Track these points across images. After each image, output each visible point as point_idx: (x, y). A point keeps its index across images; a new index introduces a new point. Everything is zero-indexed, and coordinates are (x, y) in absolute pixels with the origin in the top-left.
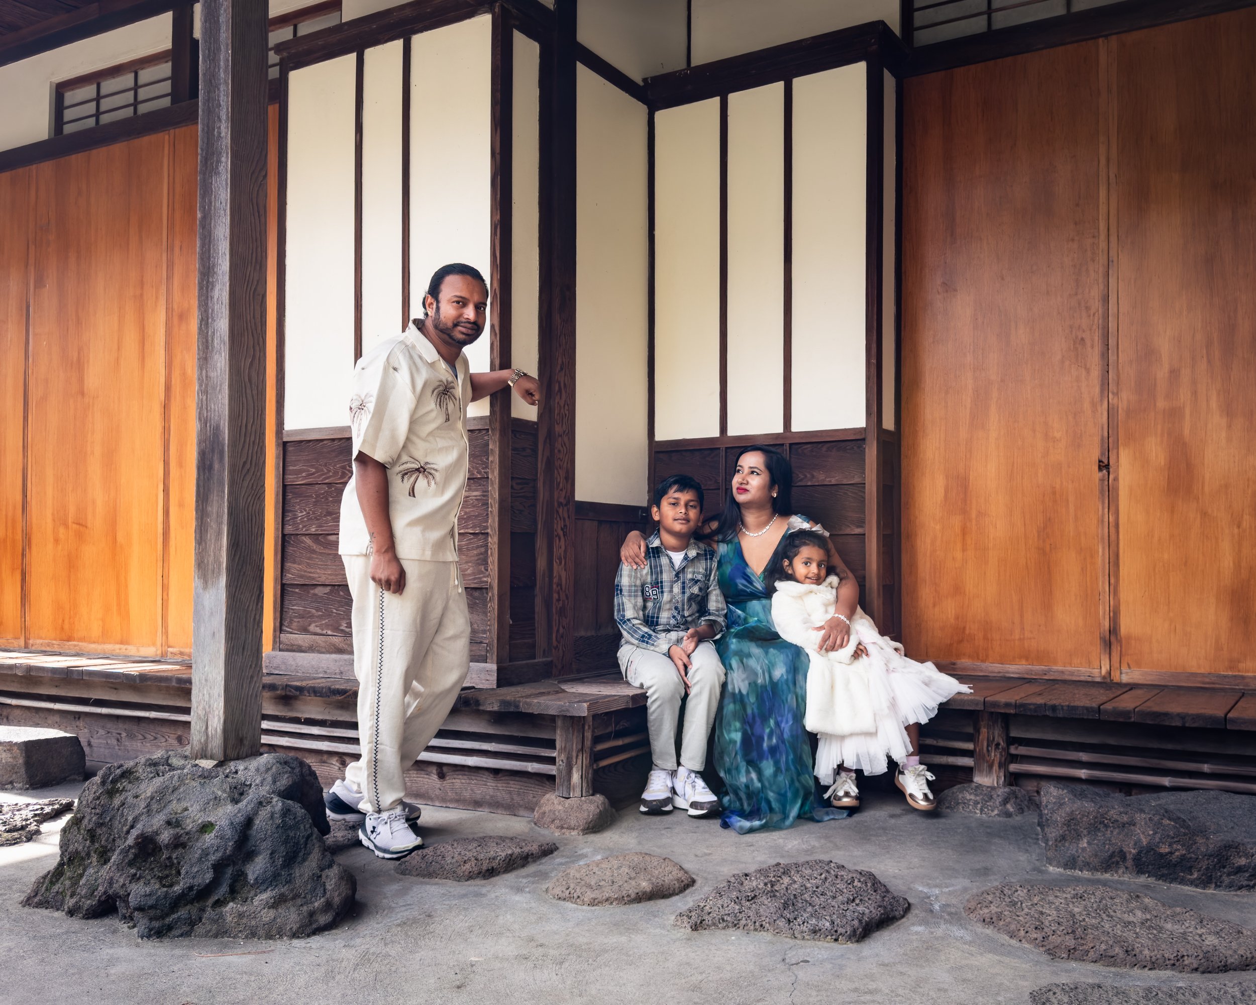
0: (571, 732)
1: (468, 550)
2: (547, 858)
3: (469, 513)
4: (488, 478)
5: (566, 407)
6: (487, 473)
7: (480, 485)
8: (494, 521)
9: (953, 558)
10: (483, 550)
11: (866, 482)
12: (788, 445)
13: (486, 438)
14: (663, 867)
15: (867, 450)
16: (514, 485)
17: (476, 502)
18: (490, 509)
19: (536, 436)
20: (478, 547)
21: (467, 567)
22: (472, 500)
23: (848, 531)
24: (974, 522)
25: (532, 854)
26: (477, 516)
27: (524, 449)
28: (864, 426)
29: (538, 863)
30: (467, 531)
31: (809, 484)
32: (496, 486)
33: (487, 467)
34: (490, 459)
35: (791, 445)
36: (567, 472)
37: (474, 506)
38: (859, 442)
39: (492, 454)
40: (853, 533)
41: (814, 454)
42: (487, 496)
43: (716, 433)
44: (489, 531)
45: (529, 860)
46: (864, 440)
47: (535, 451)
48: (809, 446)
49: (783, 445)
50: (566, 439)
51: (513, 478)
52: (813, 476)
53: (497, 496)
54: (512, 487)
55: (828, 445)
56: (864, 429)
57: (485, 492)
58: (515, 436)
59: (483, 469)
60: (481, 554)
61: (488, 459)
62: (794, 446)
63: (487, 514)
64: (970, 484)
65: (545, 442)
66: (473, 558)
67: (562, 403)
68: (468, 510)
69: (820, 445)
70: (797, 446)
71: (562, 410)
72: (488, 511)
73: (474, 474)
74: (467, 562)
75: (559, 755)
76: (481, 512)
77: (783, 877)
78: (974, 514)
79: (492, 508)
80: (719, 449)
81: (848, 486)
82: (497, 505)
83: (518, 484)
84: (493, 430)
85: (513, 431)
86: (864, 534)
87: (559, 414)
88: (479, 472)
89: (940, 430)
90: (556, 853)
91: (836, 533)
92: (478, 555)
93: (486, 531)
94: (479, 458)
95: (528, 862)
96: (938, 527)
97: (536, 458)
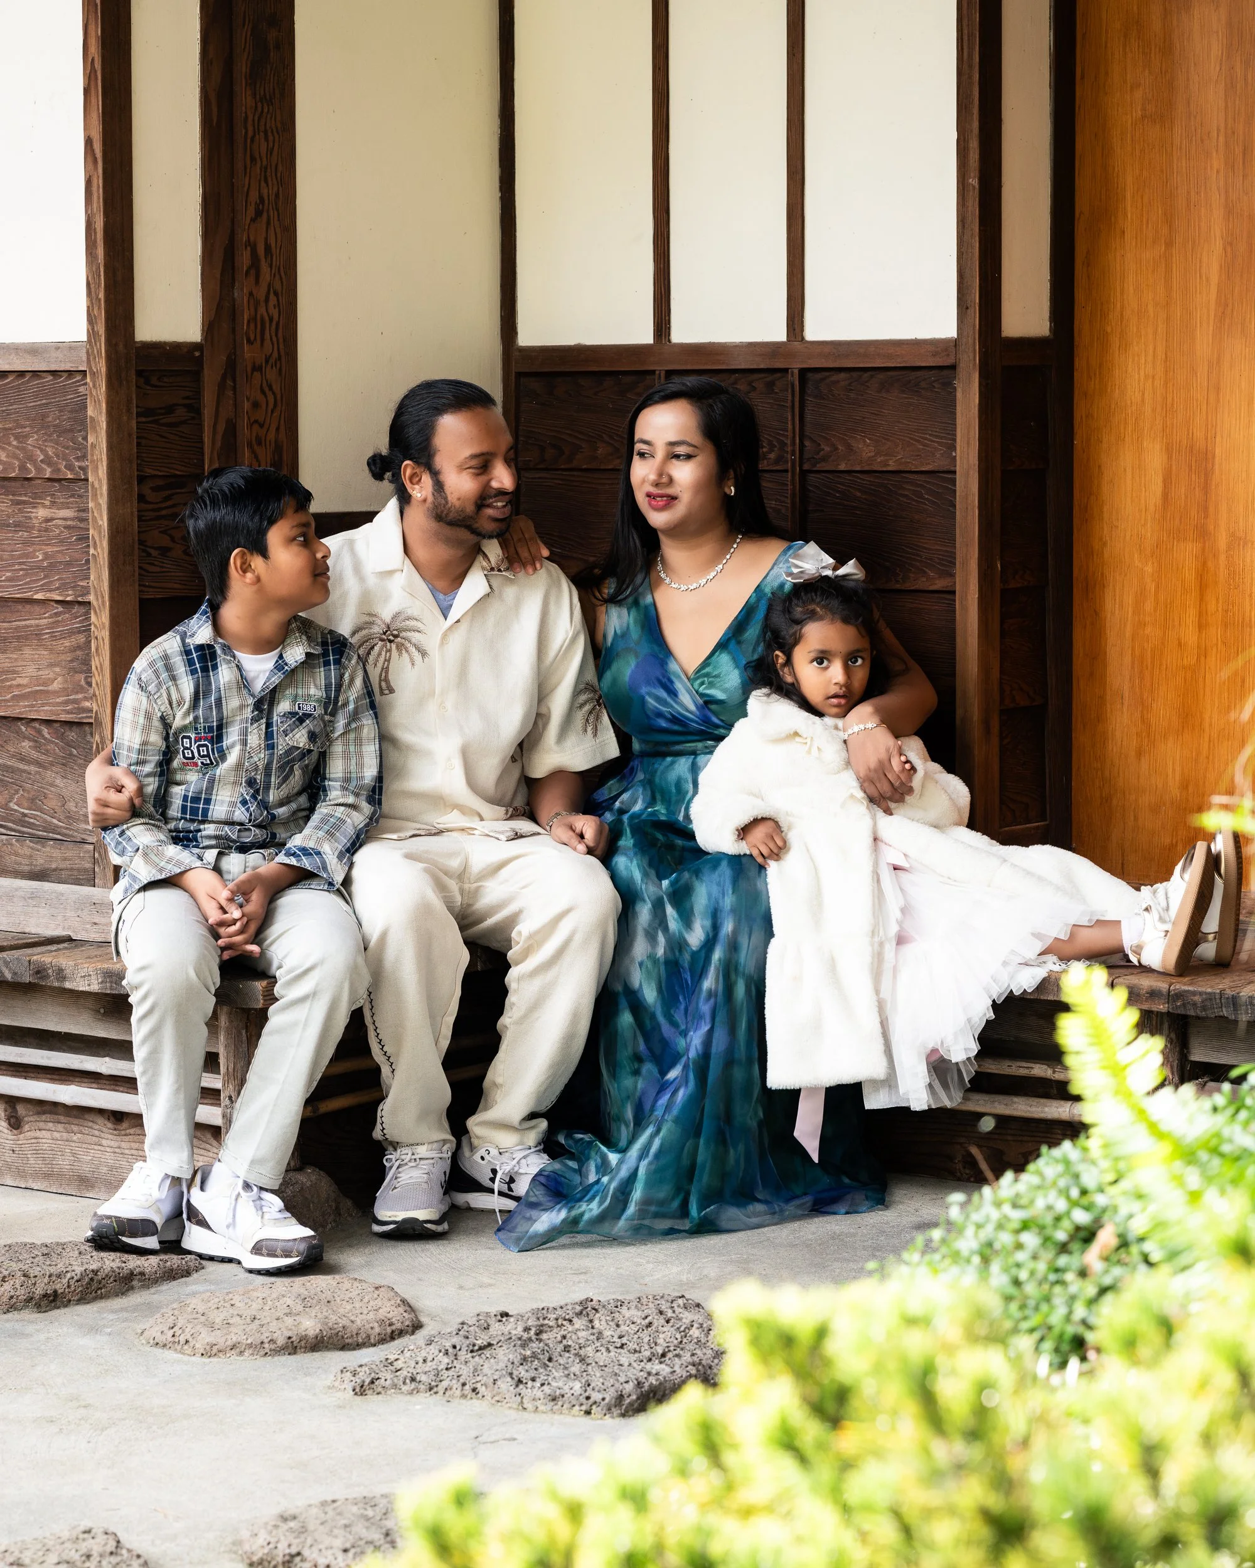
0: (245, 1038)
1: (53, 637)
2: (174, 1283)
3: (52, 557)
4: (87, 480)
5: (272, 296)
6: (84, 469)
7: (73, 496)
8: (99, 578)
9: (1180, 644)
10: (81, 638)
11: (958, 469)
12: (796, 372)
13: (81, 389)
14: (366, 1300)
15: (959, 395)
16: (147, 491)
17: (66, 533)
18: (92, 551)
19: (196, 376)
20: (72, 633)
21: (51, 676)
22: (57, 526)
23: (922, 584)
24: (1222, 557)
25: (142, 1274)
26: (69, 564)
27: (170, 409)
28: (956, 336)
29: (152, 1290)
30: (49, 595)
31: (842, 467)
32: (103, 501)
33: (84, 457)
34: (91, 439)
35: (803, 372)
36: (278, 448)
37: (62, 541)
38: (945, 372)
39: (94, 428)
40: (932, 588)
41: (852, 395)
42: (86, 520)
43: (645, 336)
44: (91, 598)
45: (135, 1283)
46: (953, 367)
47: (195, 410)
48: (843, 375)
49: (786, 370)
50: (271, 374)
51: (141, 480)
52: (849, 447)
53: (104, 522)
54: (141, 498)
55: (881, 376)
56: (955, 343)
57: (84, 511)
58: (147, 382)
59: (78, 459)
60: (79, 647)
61: (85, 438)
62: (810, 375)
63: (88, 561)
64: (1217, 467)
65: (222, 386)
66: (63, 657)
67: (261, 294)
68: (49, 549)
69: (866, 375)
70: (818, 376)
71: (262, 310)
72: (88, 553)
73: (59, 470)
74: (51, 665)
75: (224, 1085)
76: (77, 555)
77: (575, 1320)
78: (1222, 542)
79: (95, 548)
80: (653, 372)
81: (923, 477)
82: (105, 543)
83: (154, 489)
84: (93, 374)
85: (139, 373)
86: (954, 592)
87: (253, 319)
88: (70, 467)
89: (1155, 333)
90: (195, 1276)
91: (898, 586)
92: (73, 650)
93: (86, 599)
94: (70, 435)
95: (132, 1288)
96: (1149, 569)
97: (200, 426)
